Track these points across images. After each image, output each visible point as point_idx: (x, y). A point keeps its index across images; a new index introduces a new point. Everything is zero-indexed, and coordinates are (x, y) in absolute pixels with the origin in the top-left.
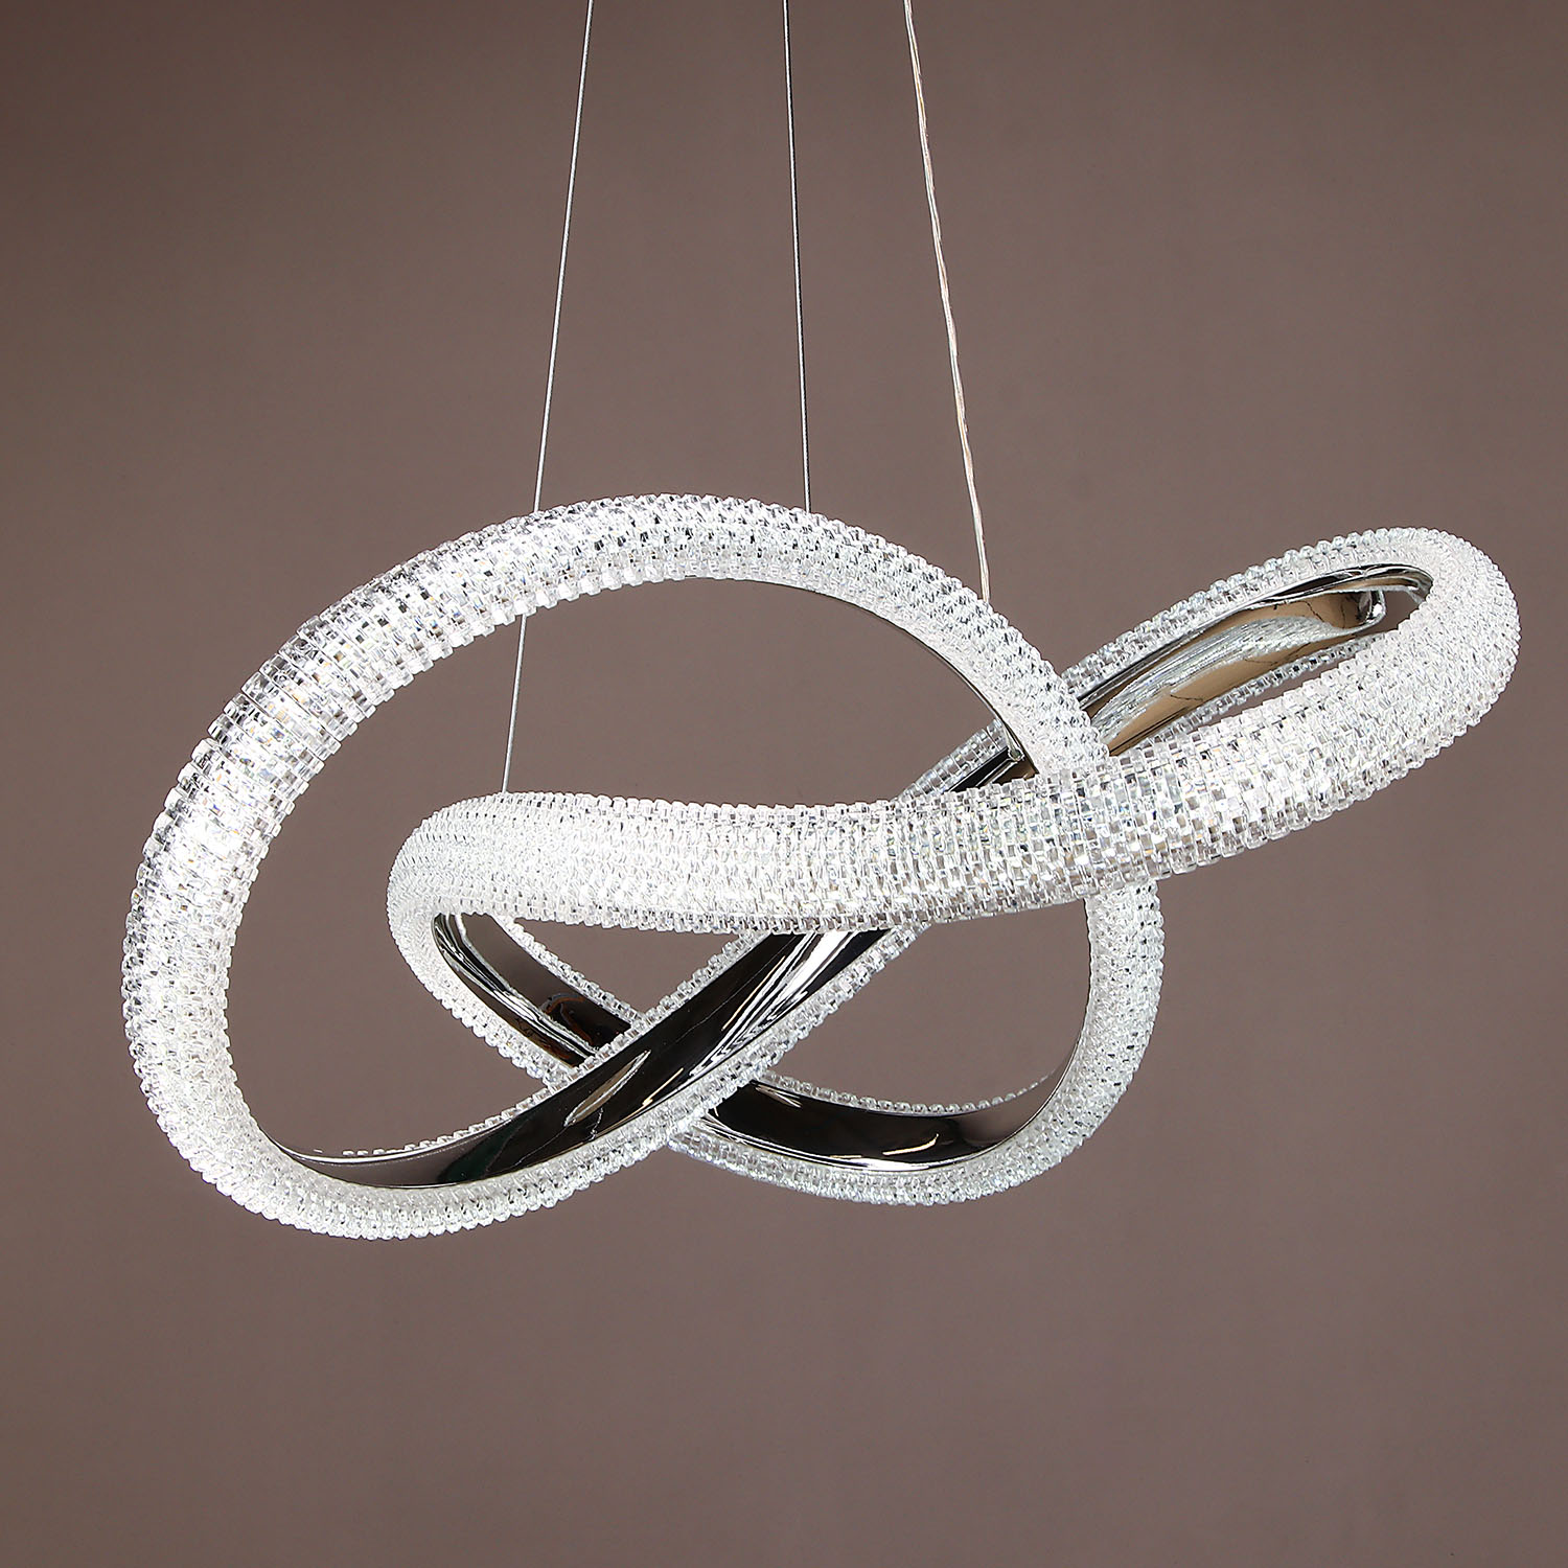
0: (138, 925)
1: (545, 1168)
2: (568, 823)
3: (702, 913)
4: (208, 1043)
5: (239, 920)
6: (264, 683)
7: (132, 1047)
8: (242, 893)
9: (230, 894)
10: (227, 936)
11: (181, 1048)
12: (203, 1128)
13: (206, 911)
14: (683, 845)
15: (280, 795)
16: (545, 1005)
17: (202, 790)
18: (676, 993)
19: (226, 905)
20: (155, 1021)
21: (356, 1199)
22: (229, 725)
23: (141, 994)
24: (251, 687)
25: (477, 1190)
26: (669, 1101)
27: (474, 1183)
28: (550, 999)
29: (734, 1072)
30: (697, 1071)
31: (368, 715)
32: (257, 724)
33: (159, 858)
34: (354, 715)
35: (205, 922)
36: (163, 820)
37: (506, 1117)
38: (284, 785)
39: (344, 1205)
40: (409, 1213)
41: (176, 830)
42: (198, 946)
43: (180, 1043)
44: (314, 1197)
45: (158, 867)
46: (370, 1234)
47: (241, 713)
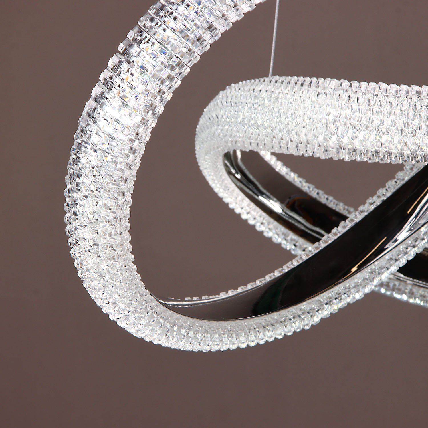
0: (75, 167)
1: (304, 305)
2: (322, 97)
3: (409, 152)
4: (118, 238)
5: (138, 165)
6: (152, 20)
7: (70, 240)
8: (141, 148)
9: (133, 149)
10: (132, 174)
11: (102, 242)
12: (113, 290)
13: (120, 159)
14: (398, 112)
15: (164, 88)
16: (286, 202)
17: (116, 86)
18: (376, 196)
19: (131, 156)
20: (86, 226)
21: (199, 328)
22: (131, 46)
23: (77, 209)
24: (143, 21)
25: (265, 320)
26: (376, 263)
27: (264, 316)
28: (290, 198)
29: (414, 243)
30: (390, 246)
31: (217, 38)
32: (149, 45)
33: (89, 127)
34: (209, 39)
35: (119, 166)
36: (90, 104)
37: (277, 274)
38: (167, 83)
39: (192, 332)
40: (228, 336)
41: (99, 110)
42: (115, 181)
43: (102, 239)
44: (175, 328)
45: (88, 132)
46: (206, 349)
47: (139, 38)
